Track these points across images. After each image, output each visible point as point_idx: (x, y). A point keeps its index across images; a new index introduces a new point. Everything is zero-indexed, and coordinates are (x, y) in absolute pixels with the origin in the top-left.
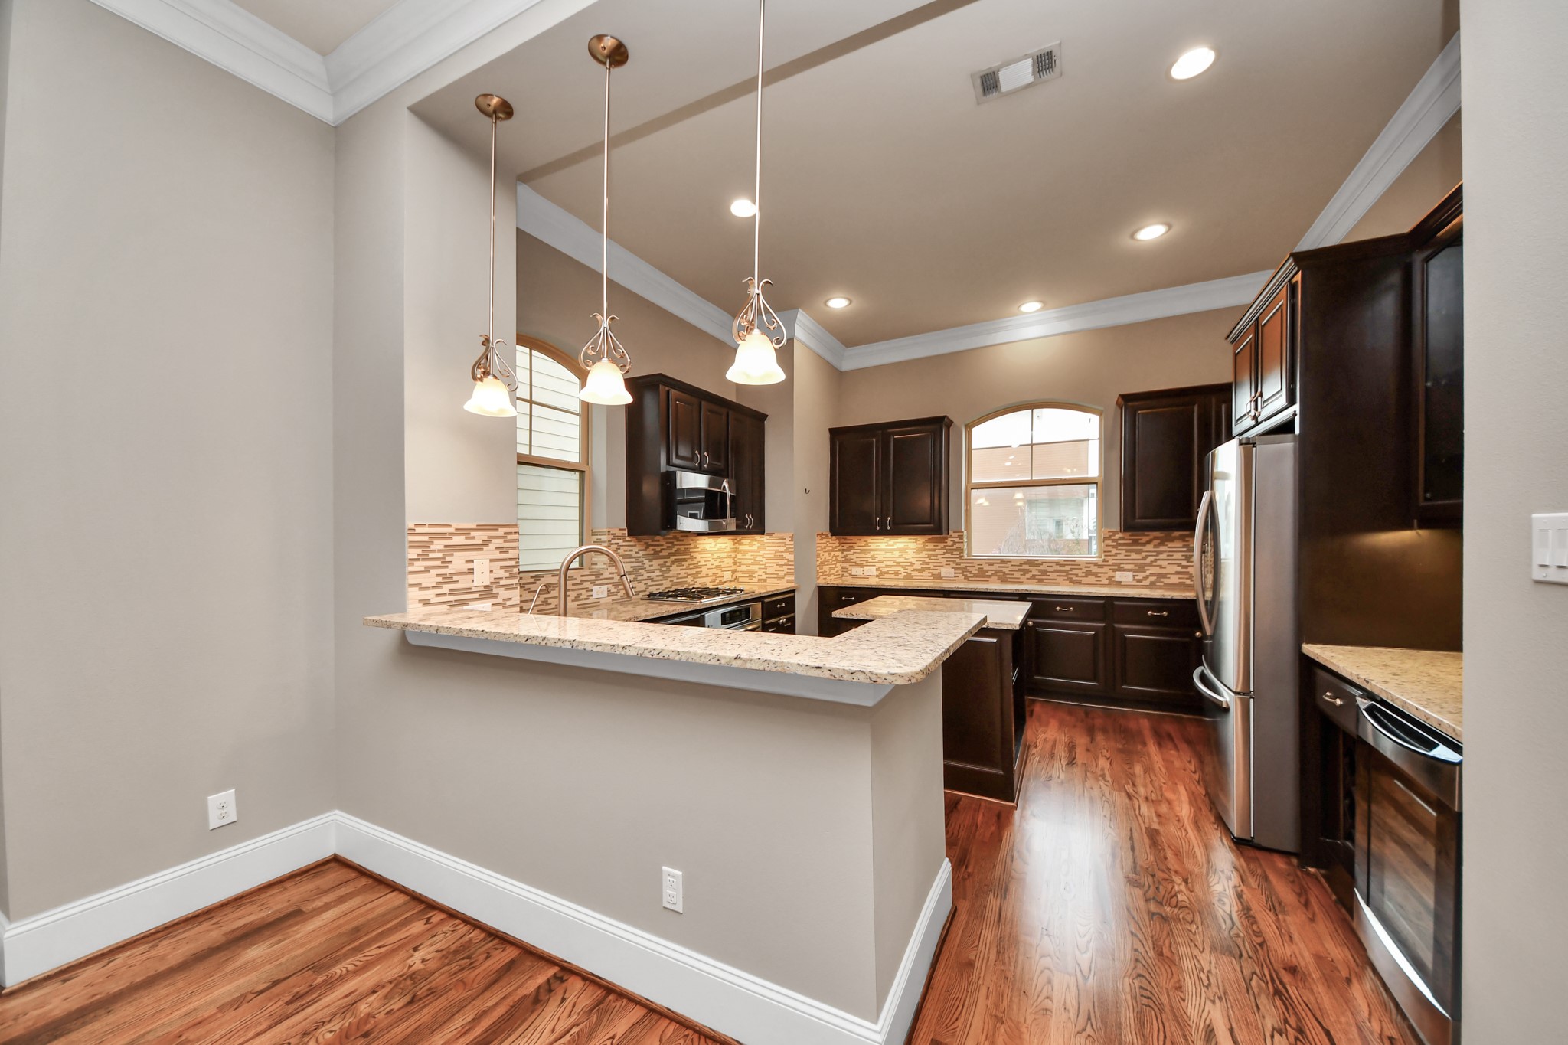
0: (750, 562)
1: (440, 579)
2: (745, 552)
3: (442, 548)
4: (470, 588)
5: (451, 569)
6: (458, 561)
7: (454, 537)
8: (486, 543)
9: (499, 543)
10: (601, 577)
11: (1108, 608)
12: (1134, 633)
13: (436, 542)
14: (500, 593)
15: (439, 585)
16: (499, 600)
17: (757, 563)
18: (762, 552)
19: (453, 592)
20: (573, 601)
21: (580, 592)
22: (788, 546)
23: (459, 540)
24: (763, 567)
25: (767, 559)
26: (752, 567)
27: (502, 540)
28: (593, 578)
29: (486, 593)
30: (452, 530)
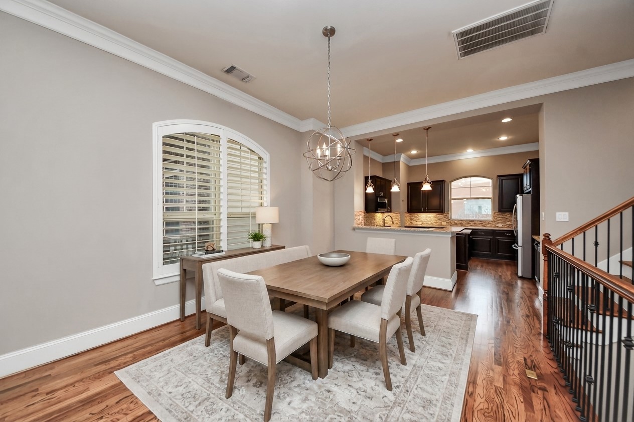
11: (494, 233)
12: (501, 239)
22: (398, 215)
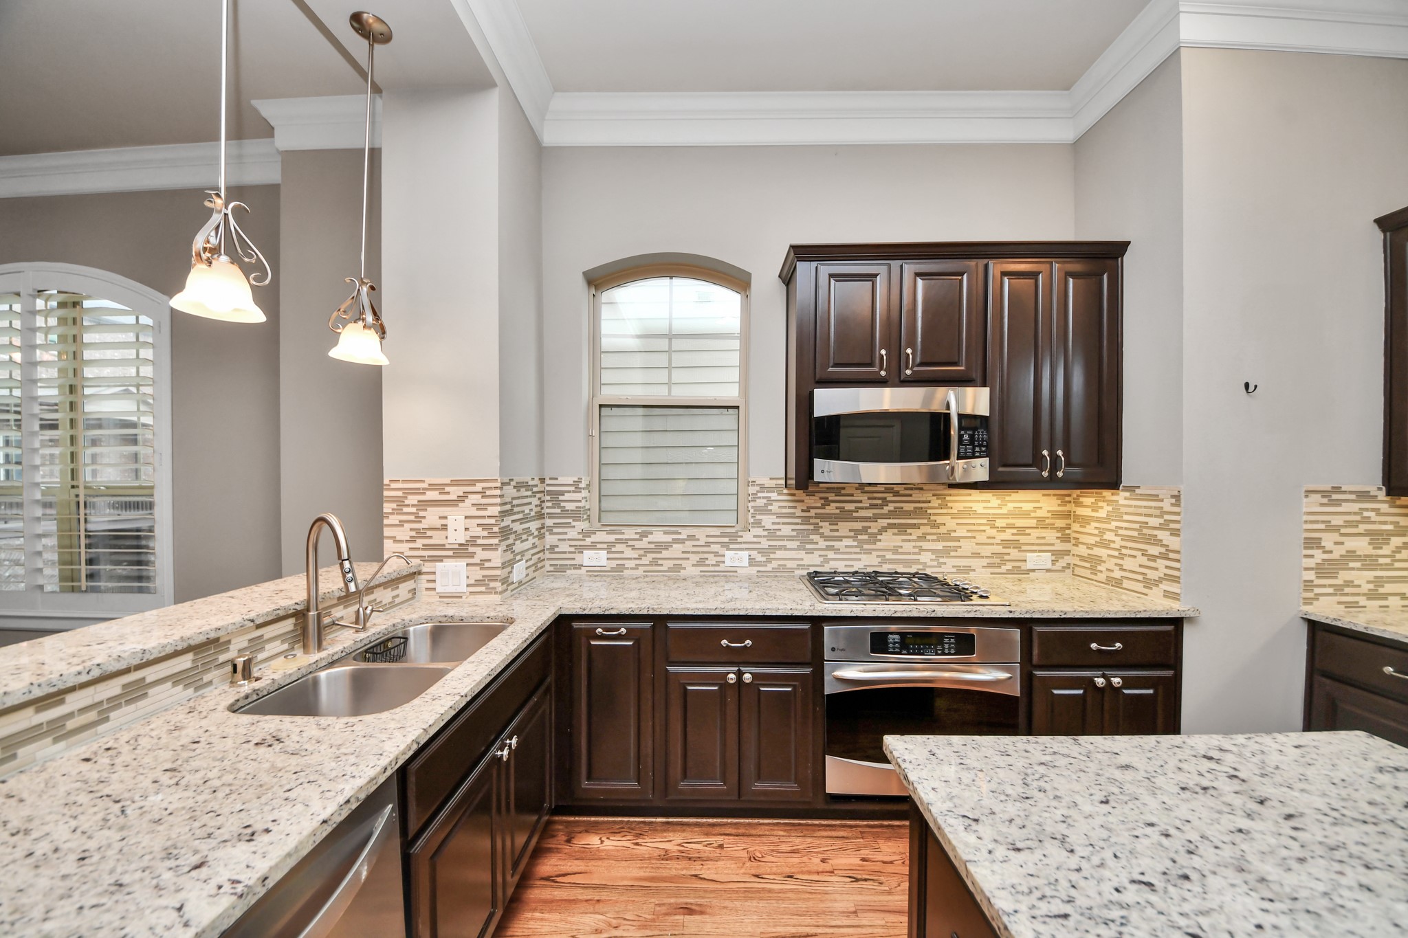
0: (1092, 540)
1: (413, 534)
2: (1085, 521)
3: (416, 503)
4: (444, 545)
5: (424, 524)
6: (432, 517)
7: (428, 493)
8: (462, 499)
9: (476, 499)
10: (739, 540)
13: (410, 497)
14: (477, 552)
15: (412, 540)
16: (476, 560)
17: (1105, 544)
18: (1114, 524)
19: (427, 547)
20: (693, 565)
21: (706, 556)
22: (1167, 517)
23: (432, 495)
24: (1116, 553)
25: (1125, 538)
26: (1097, 551)
27: (479, 496)
28: (726, 540)
29: (461, 551)
30: (425, 485)
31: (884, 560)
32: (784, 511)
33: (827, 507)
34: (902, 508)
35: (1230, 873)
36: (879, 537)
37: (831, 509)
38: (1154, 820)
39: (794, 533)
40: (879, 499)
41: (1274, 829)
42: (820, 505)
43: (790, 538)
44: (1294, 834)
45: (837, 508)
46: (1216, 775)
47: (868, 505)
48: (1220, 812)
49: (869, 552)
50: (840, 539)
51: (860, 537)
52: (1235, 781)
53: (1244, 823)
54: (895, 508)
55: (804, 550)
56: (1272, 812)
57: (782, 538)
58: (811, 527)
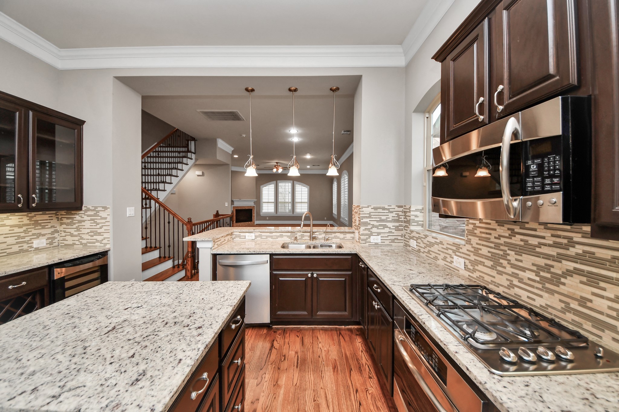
14: (358, 229)
20: (442, 259)
21: (447, 256)
27: (359, 211)
28: (455, 248)
31: (568, 309)
32: (484, 235)
33: (513, 238)
34: (594, 253)
35: (170, 303)
36: (563, 280)
37: (517, 240)
38: (191, 302)
39: (489, 255)
40: (565, 237)
41: (168, 317)
42: (507, 235)
43: (487, 258)
44: (163, 320)
45: (522, 240)
46: (192, 323)
47: (551, 242)
48: (182, 313)
49: (552, 292)
50: (524, 269)
51: (542, 274)
52: (186, 325)
53: (175, 314)
54: (584, 252)
55: (496, 270)
56: (171, 321)
57: (482, 256)
58: (501, 253)
